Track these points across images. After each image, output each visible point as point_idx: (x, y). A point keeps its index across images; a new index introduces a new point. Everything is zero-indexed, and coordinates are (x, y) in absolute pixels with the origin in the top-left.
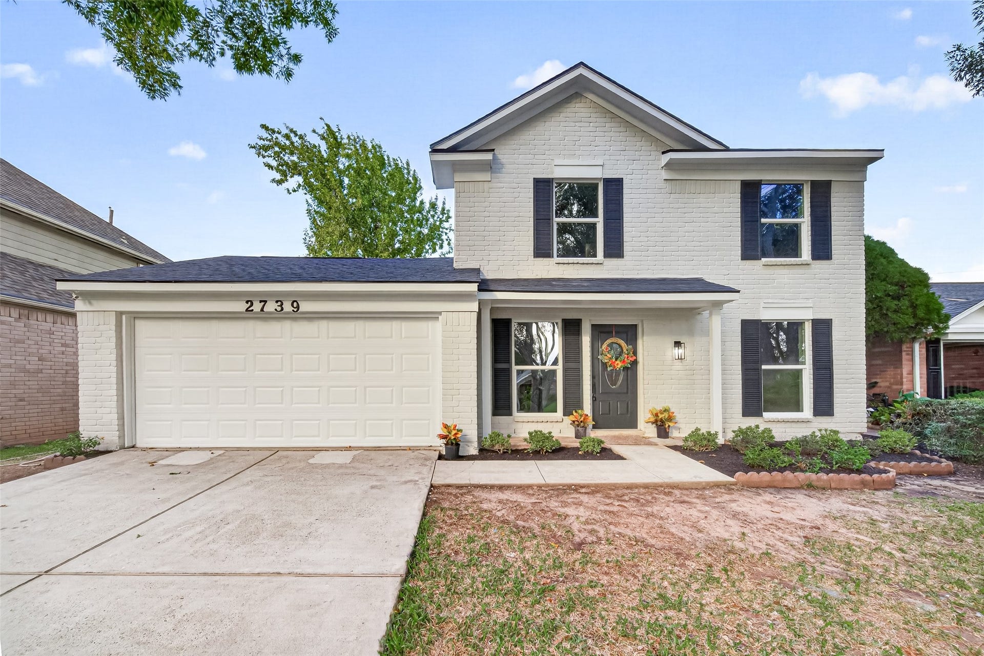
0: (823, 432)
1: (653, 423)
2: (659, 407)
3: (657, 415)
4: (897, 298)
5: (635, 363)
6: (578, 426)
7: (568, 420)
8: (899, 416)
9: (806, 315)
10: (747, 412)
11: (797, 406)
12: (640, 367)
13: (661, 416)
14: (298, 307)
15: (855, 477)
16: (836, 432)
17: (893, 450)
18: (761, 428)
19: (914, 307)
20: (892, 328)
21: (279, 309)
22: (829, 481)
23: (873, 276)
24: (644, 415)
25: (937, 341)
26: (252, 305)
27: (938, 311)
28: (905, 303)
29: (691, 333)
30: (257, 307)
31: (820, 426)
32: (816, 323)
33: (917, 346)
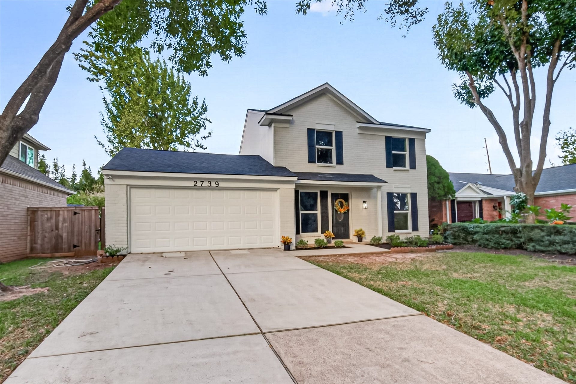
0: (415, 237)
1: (356, 236)
2: (358, 229)
3: (358, 232)
4: (438, 183)
5: (348, 210)
6: (328, 238)
7: (323, 235)
8: (439, 231)
9: (409, 191)
10: (390, 230)
11: (406, 228)
12: (350, 212)
13: (359, 233)
14: (218, 185)
15: (424, 248)
16: (419, 236)
17: (436, 242)
18: (396, 235)
19: (444, 187)
20: (437, 196)
21: (210, 185)
22: (417, 249)
23: (430, 174)
24: (352, 233)
25: (454, 200)
26: (197, 183)
27: (452, 189)
28: (441, 185)
29: (369, 197)
30: (199, 184)
31: (414, 234)
32: (412, 194)
33: (447, 203)
